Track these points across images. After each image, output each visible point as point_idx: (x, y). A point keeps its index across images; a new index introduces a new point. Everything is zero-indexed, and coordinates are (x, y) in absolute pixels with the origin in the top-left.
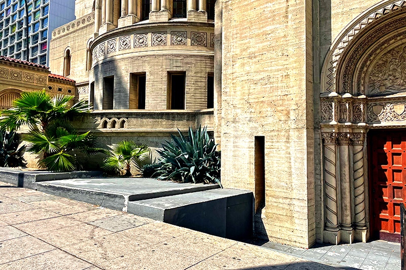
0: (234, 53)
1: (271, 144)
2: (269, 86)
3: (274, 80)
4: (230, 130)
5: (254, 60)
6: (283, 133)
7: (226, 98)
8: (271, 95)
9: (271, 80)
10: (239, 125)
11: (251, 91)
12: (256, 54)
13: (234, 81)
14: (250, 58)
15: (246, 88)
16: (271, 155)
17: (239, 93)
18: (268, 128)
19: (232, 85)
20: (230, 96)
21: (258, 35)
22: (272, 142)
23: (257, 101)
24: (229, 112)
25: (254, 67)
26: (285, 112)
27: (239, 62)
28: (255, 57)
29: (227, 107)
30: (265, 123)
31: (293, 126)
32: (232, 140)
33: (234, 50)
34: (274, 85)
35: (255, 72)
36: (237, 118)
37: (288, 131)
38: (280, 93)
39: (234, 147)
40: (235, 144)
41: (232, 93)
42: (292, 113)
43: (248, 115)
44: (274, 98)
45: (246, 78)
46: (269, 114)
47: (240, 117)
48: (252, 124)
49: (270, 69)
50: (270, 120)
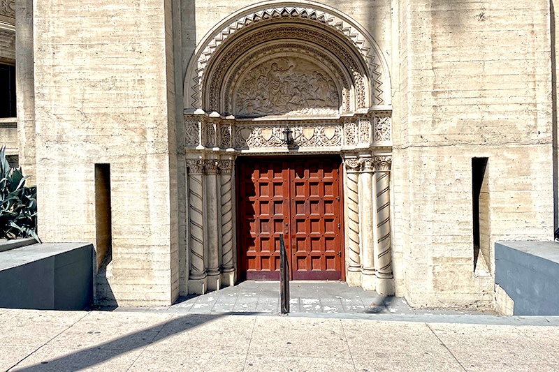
0: (55, 35)
1: (120, 174)
2: (115, 92)
3: (123, 84)
4: (53, 153)
5: (90, 50)
6: (137, 159)
7: (43, 103)
8: (118, 105)
9: (118, 84)
10: (68, 146)
11: (86, 96)
12: (93, 43)
13: (58, 78)
14: (82, 46)
15: (78, 91)
16: (121, 189)
17: (65, 98)
18: (114, 152)
19: (53, 84)
20: (50, 100)
21: (94, 14)
22: (122, 172)
23: (96, 111)
24: (50, 126)
25: (89, 62)
26: (139, 131)
27: (64, 50)
28: (91, 46)
29: (46, 118)
30: (110, 145)
31: (151, 150)
32: (56, 169)
33: (56, 30)
34: (123, 92)
35: (92, 69)
36: (64, 136)
37: (144, 157)
38: (131, 104)
39: (60, 179)
40: (61, 176)
41: (54, 97)
42: (149, 132)
43: (83, 133)
44: (123, 110)
45: (77, 76)
46: (116, 132)
47: (70, 134)
48: (89, 146)
49: (115, 67)
50: (118, 141)
